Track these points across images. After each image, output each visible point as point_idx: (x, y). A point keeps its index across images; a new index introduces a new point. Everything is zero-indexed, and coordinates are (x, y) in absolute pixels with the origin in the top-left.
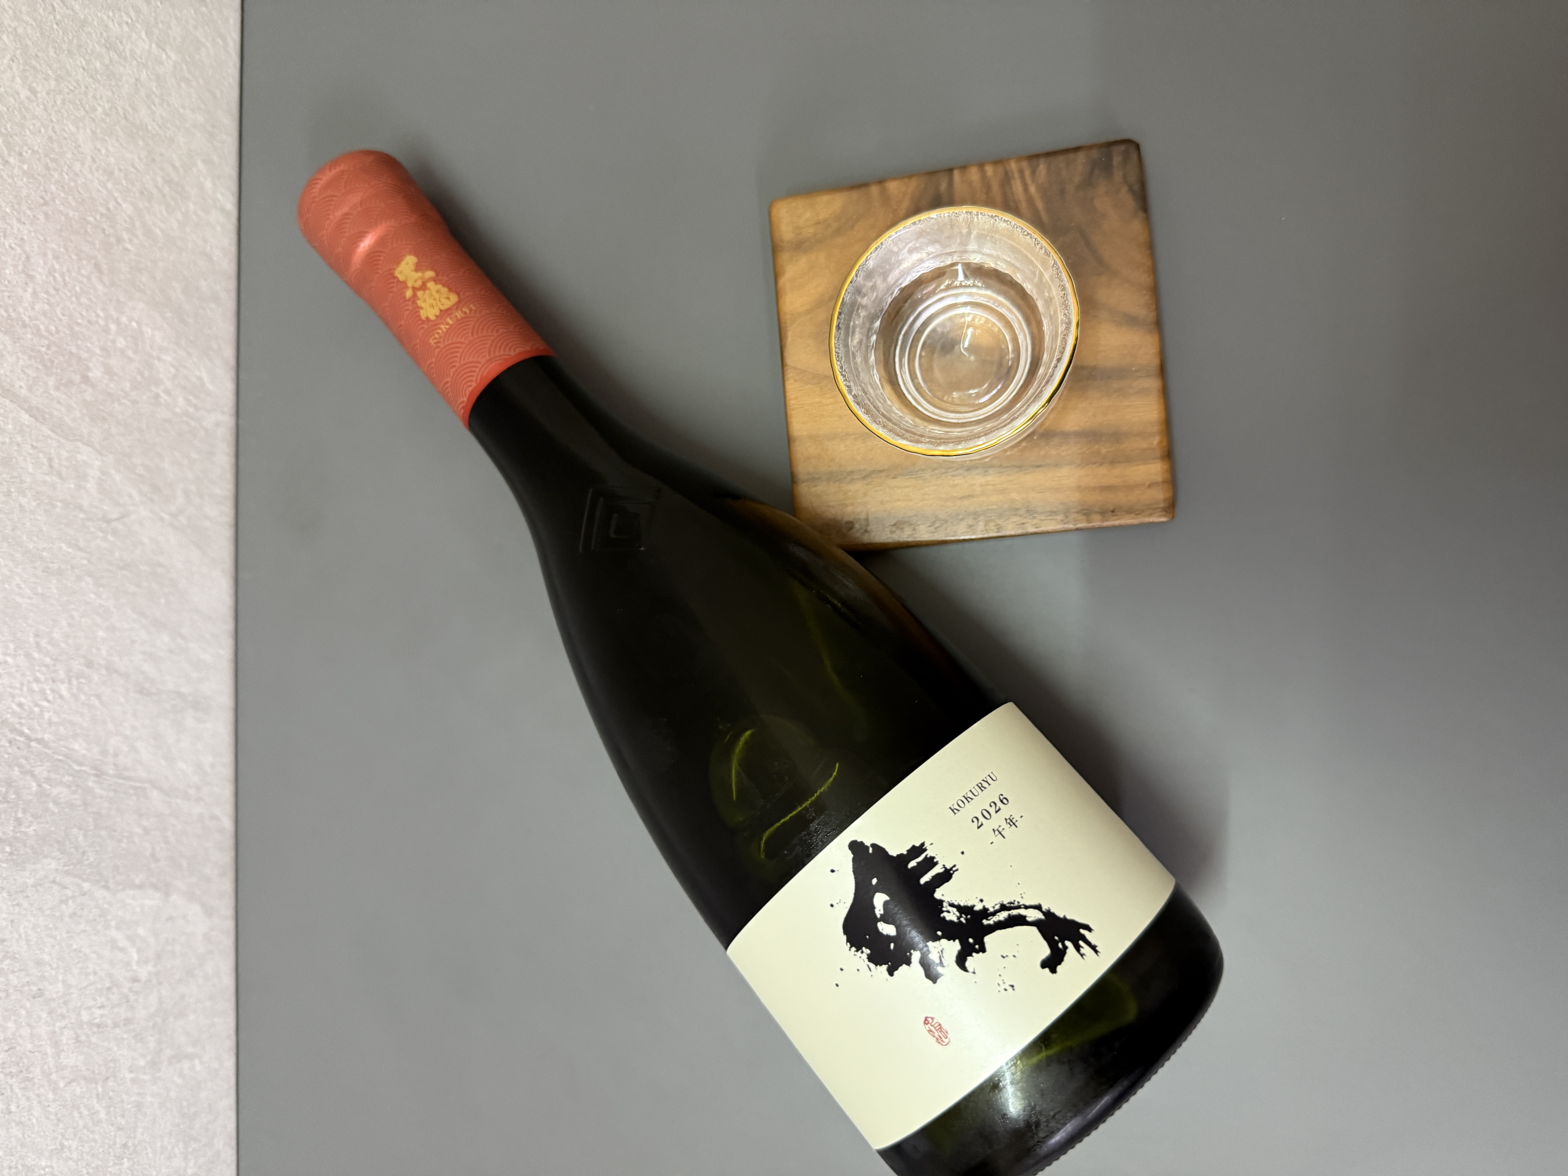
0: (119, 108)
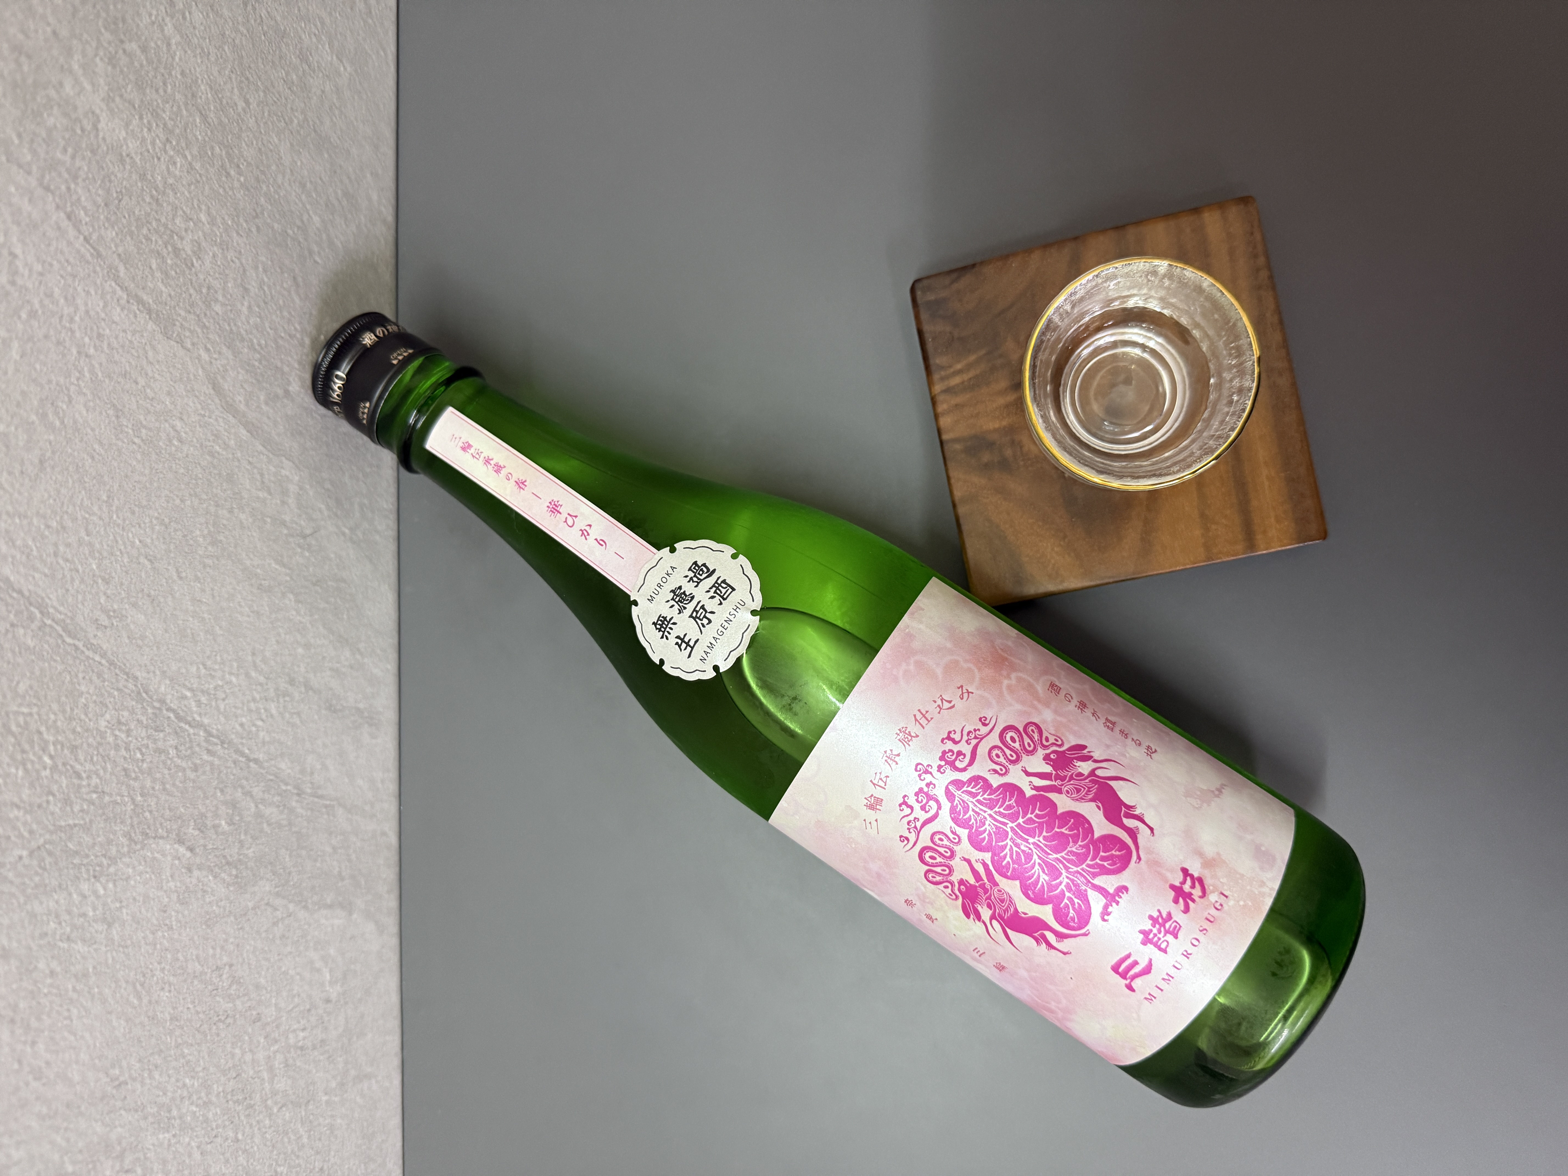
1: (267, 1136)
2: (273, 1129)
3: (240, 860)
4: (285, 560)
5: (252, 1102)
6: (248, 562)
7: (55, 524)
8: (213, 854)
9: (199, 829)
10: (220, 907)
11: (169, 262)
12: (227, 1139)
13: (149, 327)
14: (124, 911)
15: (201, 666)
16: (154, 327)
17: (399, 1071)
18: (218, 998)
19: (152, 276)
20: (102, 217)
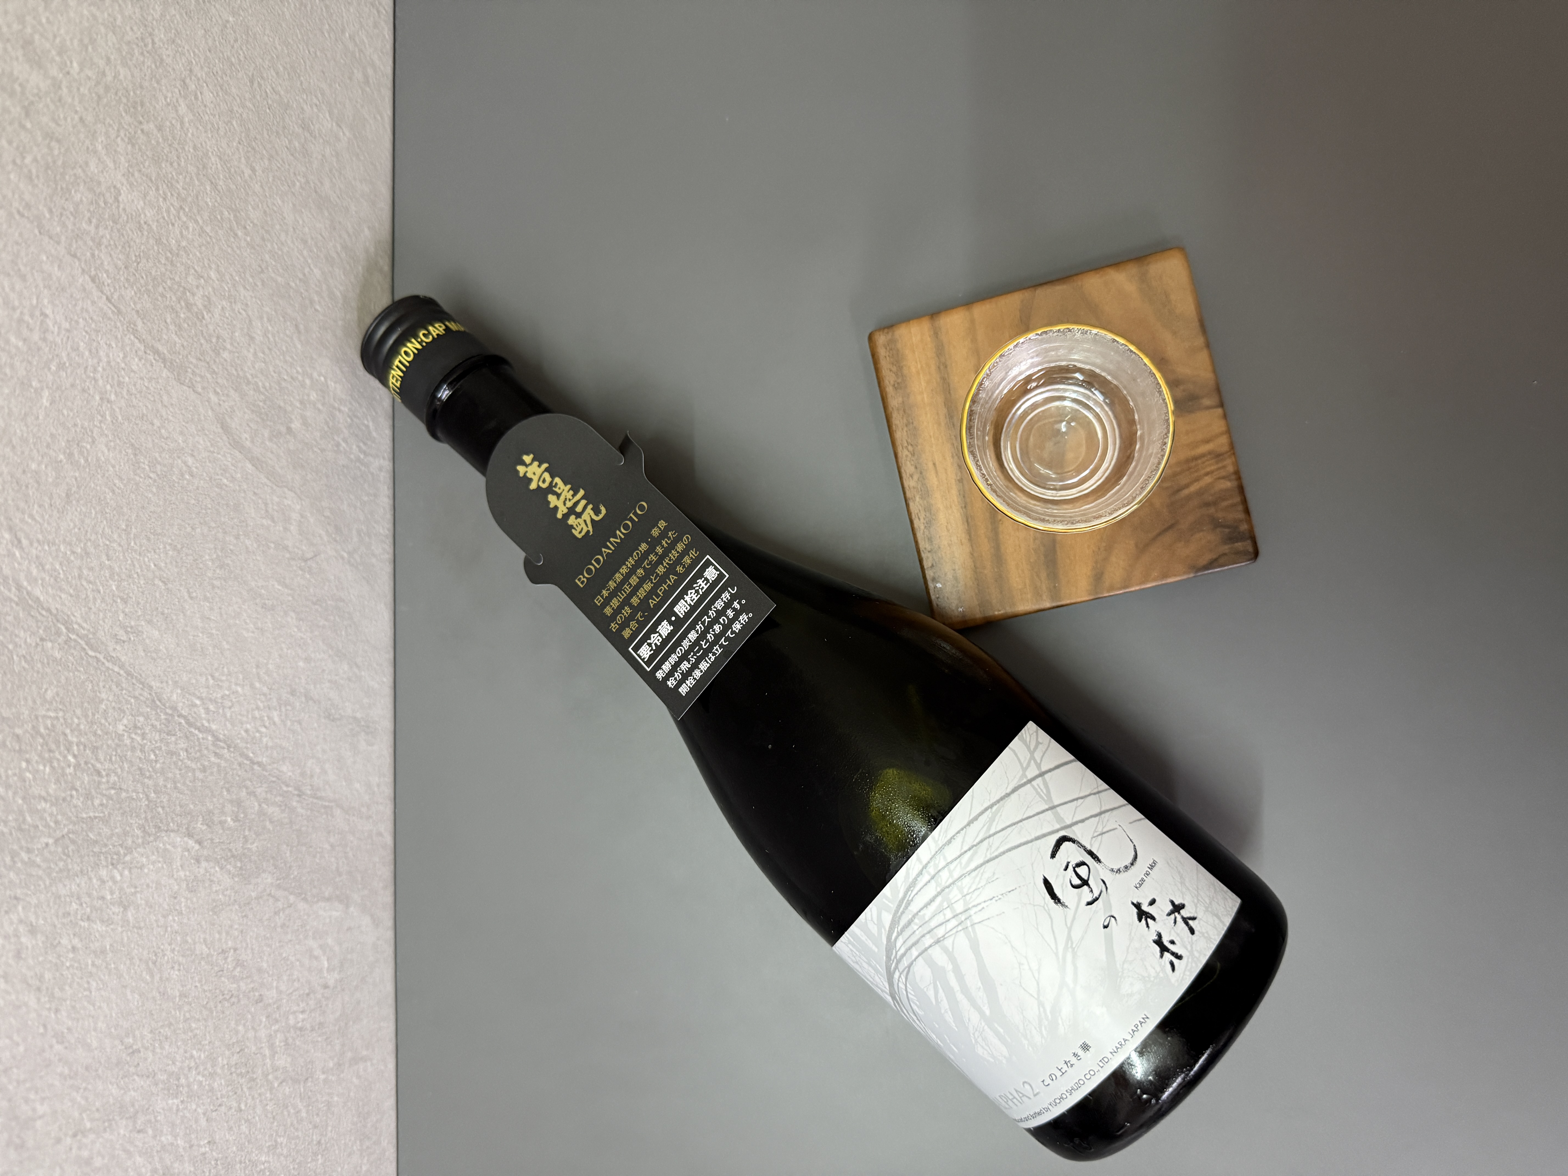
1: (268, 1108)
3: (244, 854)
4: (287, 581)
6: (253, 584)
7: (79, 550)
8: (219, 848)
9: (207, 825)
10: (225, 896)
11: (182, 316)
12: (231, 1108)
13: (164, 375)
14: (139, 895)
15: (209, 677)
16: (168, 374)
17: (393, 1055)
18: (223, 979)
19: (167, 329)
20: (122, 279)
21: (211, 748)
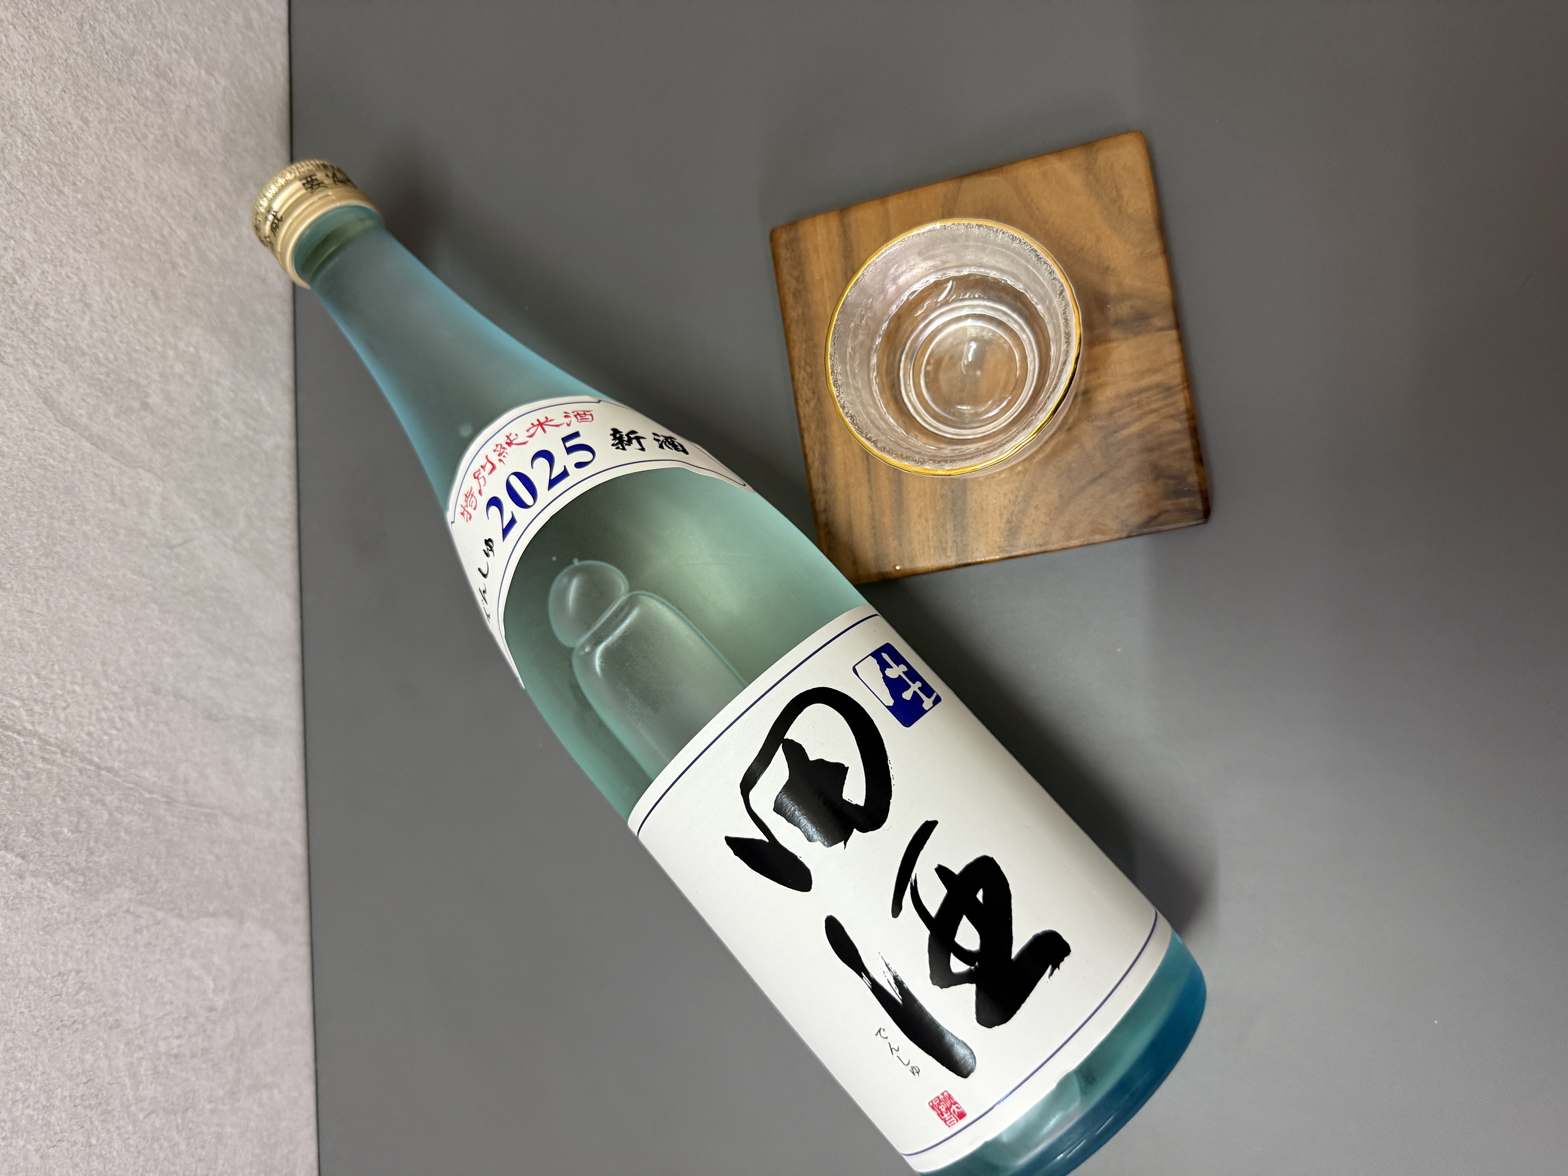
0: (171, 135)
1: (131, 1141)
2: (138, 1135)
3: (88, 868)
4: (146, 570)
5: (110, 1108)
6: (95, 574)
8: (52, 861)
9: (33, 837)
10: (62, 913)
12: (75, 1143)
15: (33, 676)
18: (61, 1004)
21: (37, 752)
